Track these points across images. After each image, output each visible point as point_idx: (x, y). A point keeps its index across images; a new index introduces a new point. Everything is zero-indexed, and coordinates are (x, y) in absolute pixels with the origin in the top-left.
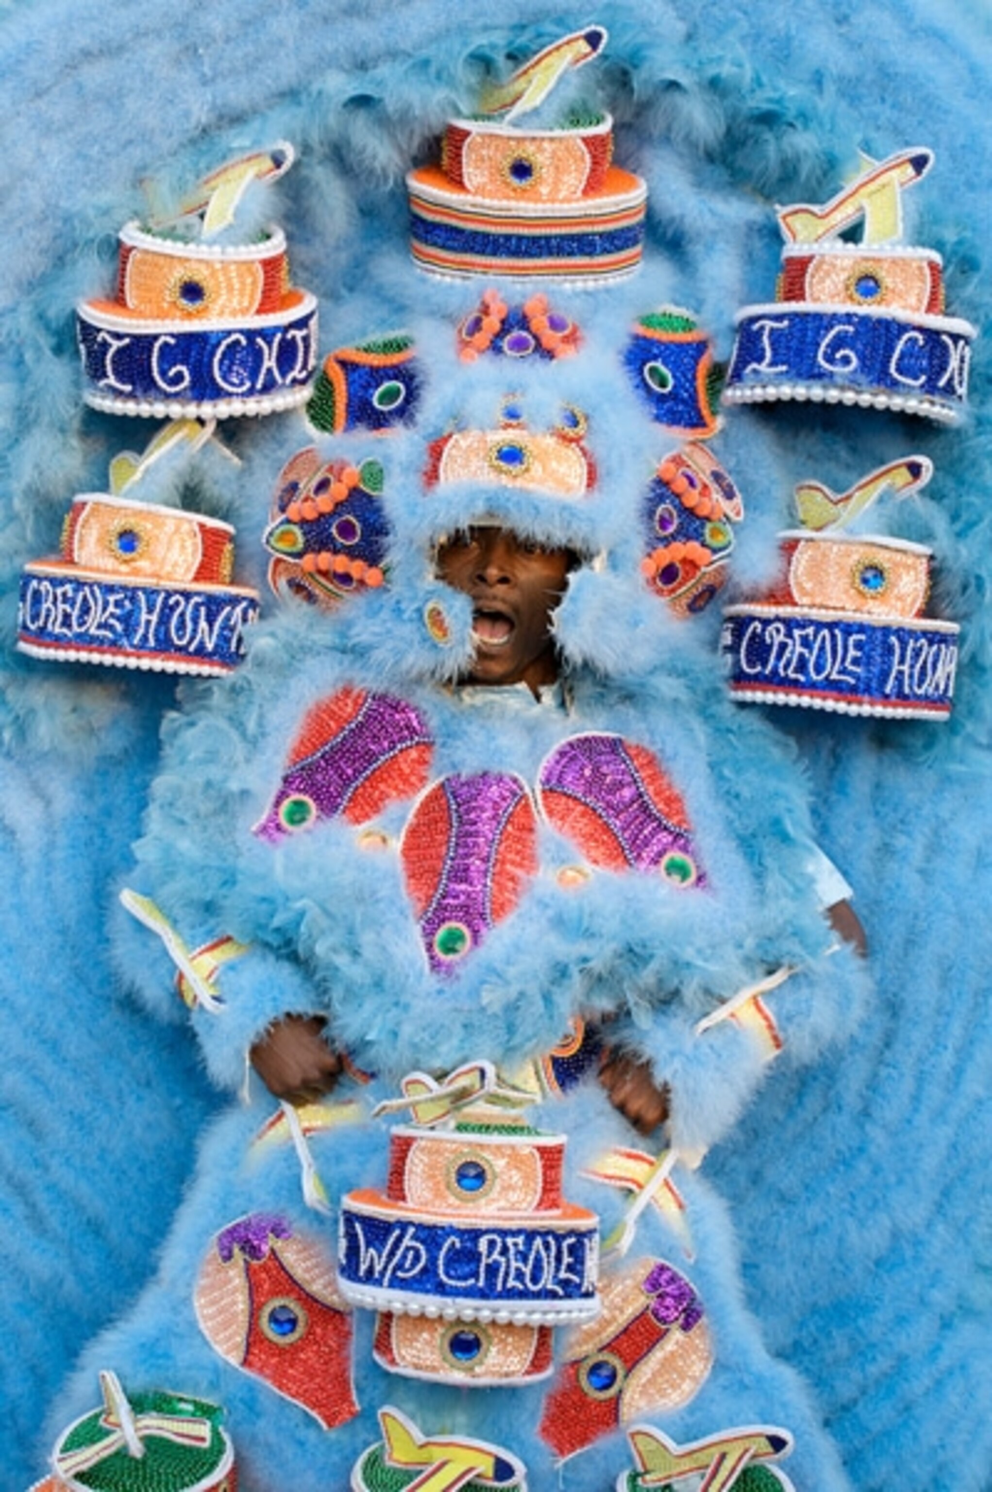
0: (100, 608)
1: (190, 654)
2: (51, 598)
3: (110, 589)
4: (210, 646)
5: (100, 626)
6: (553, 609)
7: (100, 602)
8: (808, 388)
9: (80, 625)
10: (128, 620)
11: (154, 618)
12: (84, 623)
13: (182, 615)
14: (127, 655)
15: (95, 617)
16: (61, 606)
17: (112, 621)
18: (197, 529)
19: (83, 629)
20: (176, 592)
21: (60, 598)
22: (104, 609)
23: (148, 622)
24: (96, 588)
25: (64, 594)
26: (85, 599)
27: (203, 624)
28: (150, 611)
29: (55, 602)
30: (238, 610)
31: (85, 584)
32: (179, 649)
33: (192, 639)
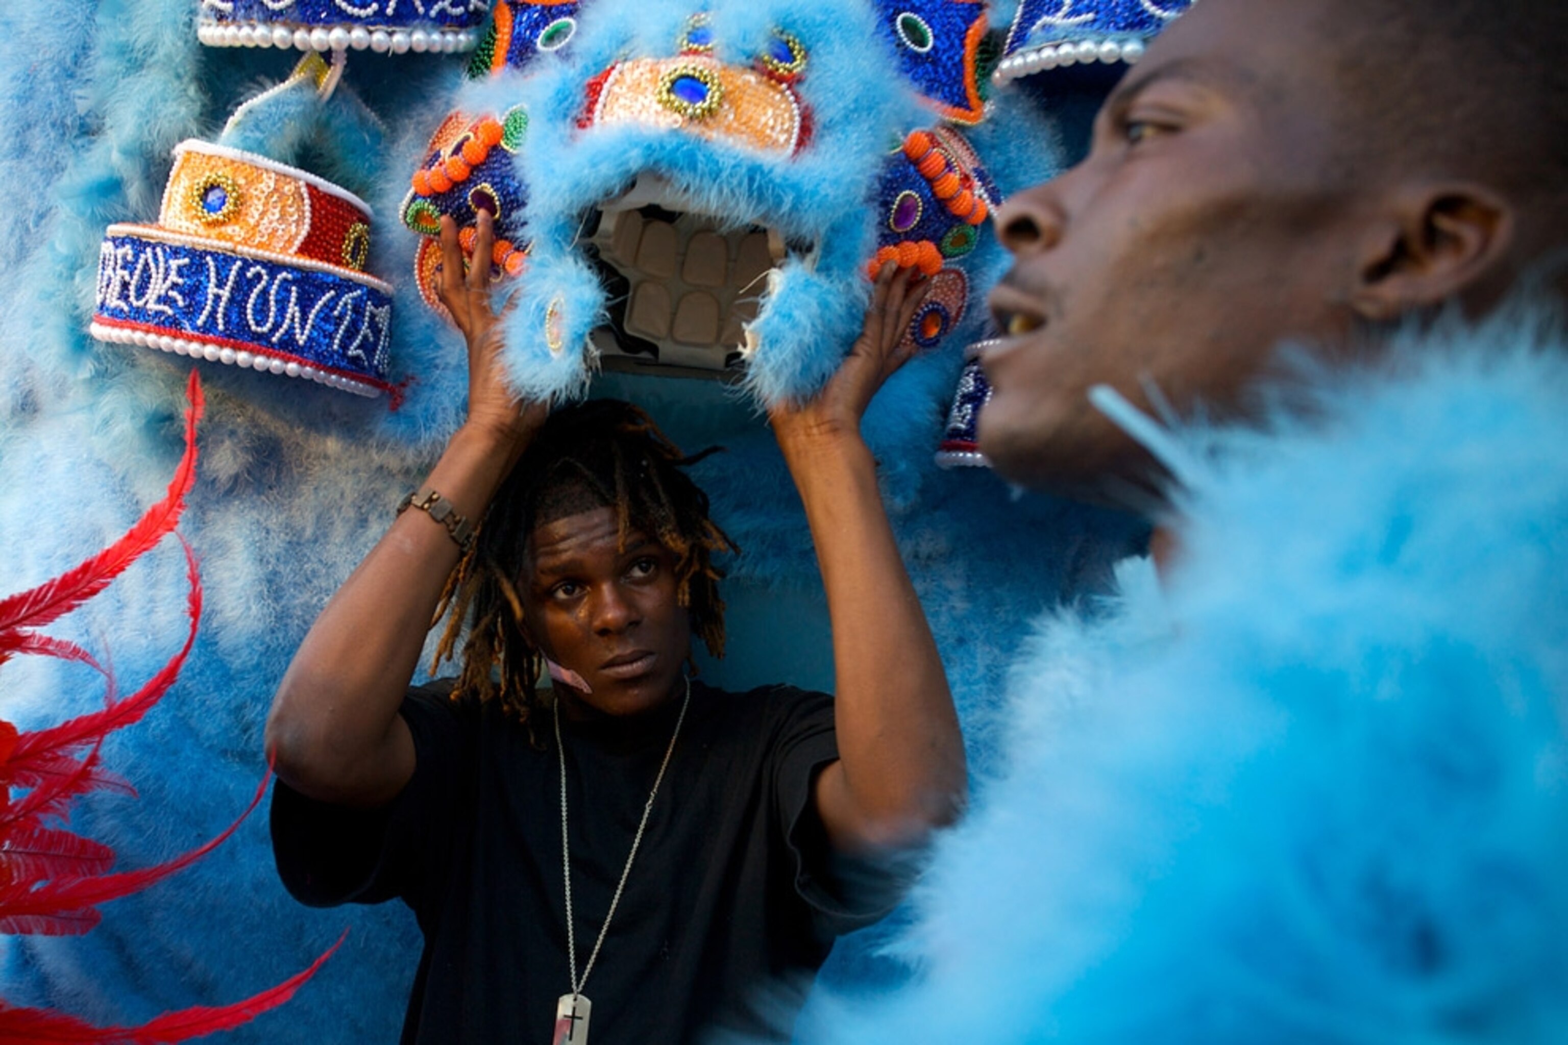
0: (161, 276)
1: (273, 345)
2: (112, 263)
3: (176, 252)
4: (301, 339)
5: (160, 300)
6: (749, 322)
7: (162, 270)
8: (1121, 42)
9: (138, 298)
10: (193, 292)
11: (225, 293)
12: (143, 295)
13: (265, 292)
14: (190, 339)
15: (157, 288)
16: (120, 272)
17: (173, 294)
18: (304, 190)
19: (141, 303)
20: (257, 262)
21: (120, 262)
22: (165, 279)
23: (218, 298)
24: (159, 250)
25: (124, 258)
26: (146, 264)
27: (293, 309)
28: (220, 284)
29: (114, 269)
30: (347, 298)
31: (149, 244)
32: (259, 337)
33: (276, 326)
